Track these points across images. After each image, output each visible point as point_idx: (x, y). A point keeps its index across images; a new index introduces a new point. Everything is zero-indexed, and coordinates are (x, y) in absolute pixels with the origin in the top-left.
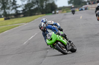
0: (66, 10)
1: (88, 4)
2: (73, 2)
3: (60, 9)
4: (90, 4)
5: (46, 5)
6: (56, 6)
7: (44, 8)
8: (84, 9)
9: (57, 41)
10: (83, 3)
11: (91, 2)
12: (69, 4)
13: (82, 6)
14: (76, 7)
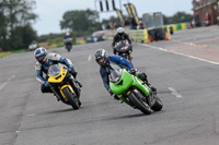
0: (57, 42)
1: (104, 27)
2: (71, 23)
3: (44, 39)
4: (108, 28)
5: (12, 31)
6: (35, 33)
7: (7, 37)
8: (95, 39)
9: (132, 88)
10: (93, 25)
11: (110, 24)
12: (62, 28)
13: (92, 32)
14: (79, 36)
